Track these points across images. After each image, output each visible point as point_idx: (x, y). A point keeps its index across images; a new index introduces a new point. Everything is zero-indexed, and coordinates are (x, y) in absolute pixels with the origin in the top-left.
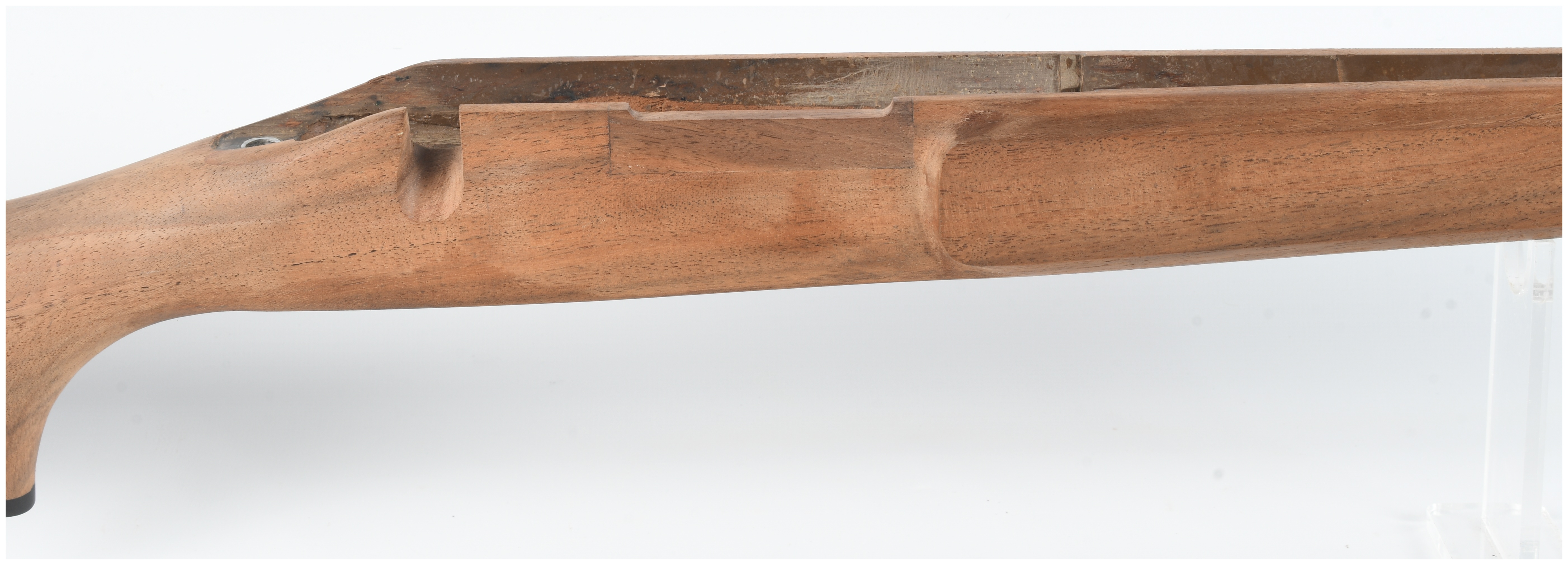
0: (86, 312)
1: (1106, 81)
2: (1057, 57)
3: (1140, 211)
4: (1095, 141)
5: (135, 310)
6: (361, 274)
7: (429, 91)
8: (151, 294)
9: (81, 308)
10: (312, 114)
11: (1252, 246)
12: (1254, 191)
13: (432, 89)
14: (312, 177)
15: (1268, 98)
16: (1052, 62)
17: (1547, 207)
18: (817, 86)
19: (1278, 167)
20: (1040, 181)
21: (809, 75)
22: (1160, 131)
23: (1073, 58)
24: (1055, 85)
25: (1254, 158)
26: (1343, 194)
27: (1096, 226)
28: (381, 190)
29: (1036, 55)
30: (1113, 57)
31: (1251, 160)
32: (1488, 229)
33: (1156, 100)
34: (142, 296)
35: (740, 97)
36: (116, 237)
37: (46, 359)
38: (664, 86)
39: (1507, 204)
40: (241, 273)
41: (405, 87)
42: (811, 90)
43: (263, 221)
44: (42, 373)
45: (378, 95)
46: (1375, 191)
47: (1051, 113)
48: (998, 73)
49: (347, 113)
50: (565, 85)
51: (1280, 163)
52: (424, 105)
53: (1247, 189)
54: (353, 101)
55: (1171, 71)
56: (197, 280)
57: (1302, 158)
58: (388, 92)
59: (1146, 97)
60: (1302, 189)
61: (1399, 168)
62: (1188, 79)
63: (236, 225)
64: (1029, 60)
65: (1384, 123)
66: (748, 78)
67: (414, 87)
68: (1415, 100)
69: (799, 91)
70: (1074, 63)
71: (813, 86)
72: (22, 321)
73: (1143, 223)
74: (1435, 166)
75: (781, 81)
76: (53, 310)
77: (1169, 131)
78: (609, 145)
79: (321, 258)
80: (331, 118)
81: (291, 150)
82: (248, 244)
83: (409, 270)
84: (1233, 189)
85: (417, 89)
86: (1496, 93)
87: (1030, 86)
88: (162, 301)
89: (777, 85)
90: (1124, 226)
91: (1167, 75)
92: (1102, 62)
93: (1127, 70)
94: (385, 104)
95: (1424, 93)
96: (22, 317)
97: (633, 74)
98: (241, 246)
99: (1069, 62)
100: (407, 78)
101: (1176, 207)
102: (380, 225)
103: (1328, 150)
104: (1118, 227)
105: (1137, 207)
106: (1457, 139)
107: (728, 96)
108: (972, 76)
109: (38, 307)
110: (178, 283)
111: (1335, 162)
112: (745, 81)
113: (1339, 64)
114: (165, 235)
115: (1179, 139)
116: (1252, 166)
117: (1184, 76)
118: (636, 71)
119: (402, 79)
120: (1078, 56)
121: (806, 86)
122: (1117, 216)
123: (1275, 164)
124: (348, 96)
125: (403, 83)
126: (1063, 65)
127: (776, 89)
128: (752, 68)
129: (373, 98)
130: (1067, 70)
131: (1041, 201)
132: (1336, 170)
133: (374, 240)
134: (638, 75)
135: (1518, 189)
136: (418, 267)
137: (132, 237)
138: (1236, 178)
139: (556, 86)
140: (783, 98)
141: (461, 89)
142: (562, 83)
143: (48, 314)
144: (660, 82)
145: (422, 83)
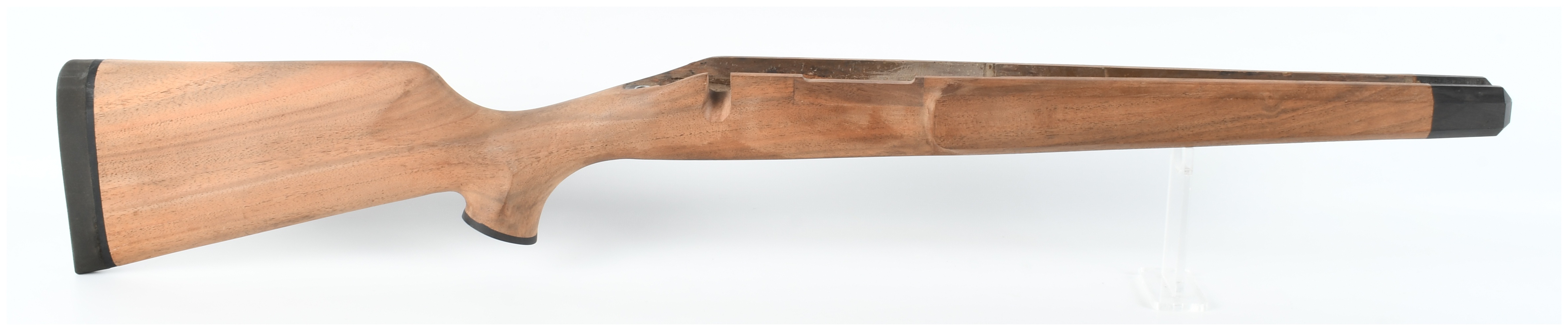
0: (566, 156)
1: (1006, 75)
2: (985, 64)
3: (1019, 128)
4: (1000, 97)
5: (587, 157)
6: (684, 144)
7: (714, 69)
8: (594, 150)
9: (564, 154)
10: (664, 77)
11: (1066, 145)
12: (1067, 121)
13: (716, 68)
14: (666, 101)
15: (1075, 82)
16: (983, 66)
17: (1191, 133)
18: (882, 73)
19: (1078, 111)
20: (977, 113)
21: (878, 68)
22: (1028, 94)
23: (992, 65)
24: (984, 74)
25: (1068, 107)
26: (1105, 124)
27: (1000, 134)
28: (696, 108)
29: (976, 63)
30: (1009, 65)
31: (1066, 108)
32: (1166, 141)
33: (1027, 81)
34: (591, 150)
35: (848, 76)
36: (581, 124)
37: (548, 176)
38: (816, 70)
39: (1174, 131)
40: (634, 142)
41: (704, 67)
42: (879, 75)
43: (644, 119)
44: (546, 182)
45: (693, 70)
46: (1119, 123)
47: (983, 85)
48: (959, 70)
49: (679, 77)
50: (773, 68)
51: (1079, 109)
52: (712, 75)
53: (1064, 120)
54: (682, 72)
55: (1034, 72)
56: (615, 144)
57: (1089, 108)
58: (697, 69)
59: (1023, 80)
60: (1088, 121)
61: (1129, 114)
62: (1039, 74)
63: (633, 120)
64: (973, 65)
65: (1123, 94)
66: (852, 69)
68: (1136, 85)
69: (874, 75)
70: (992, 67)
71: (880, 73)
72: (539, 159)
73: (1020, 133)
74: (1144, 113)
75: (866, 70)
76: (552, 155)
77: (1032, 94)
78: (794, 92)
79: (668, 136)
80: (672, 79)
81: (658, 89)
82: (637, 129)
83: (706, 143)
84: (1059, 120)
85: (709, 68)
86: (1171, 84)
87: (973, 75)
88: (599, 153)
89: (864, 72)
90: (1012, 134)
91: (1031, 72)
92: (1005, 67)
93: (1015, 71)
94: (695, 73)
95: (1141, 82)
96: (539, 158)
97: (802, 65)
98: (635, 130)
99: (990, 67)
101: (1034, 127)
102: (694, 123)
103: (1100, 104)
104: (1009, 135)
105: (1018, 126)
106: (1154, 102)
107: (843, 76)
108: (948, 71)
109: (546, 153)
110: (606, 145)
111: (1102, 110)
112: (850, 69)
113: (1106, 71)
114: (602, 124)
115: (1036, 97)
116: (1067, 110)
118: (804, 64)
120: (994, 64)
121: (877, 73)
122: (1009, 129)
123: (1077, 110)
124: (680, 70)
125: (703, 65)
126: (988, 68)
127: (864, 73)
128: (854, 64)
129: (690, 71)
130: (989, 70)
131: (977, 122)
132: (1102, 114)
133: (692, 129)
134: (804, 66)
135: (1179, 125)
136: (709, 141)
137: (588, 125)
138: (1059, 115)
139: (769, 69)
140: (867, 77)
142: (772, 68)
143: (550, 157)
144: (814, 69)
145: (711, 65)
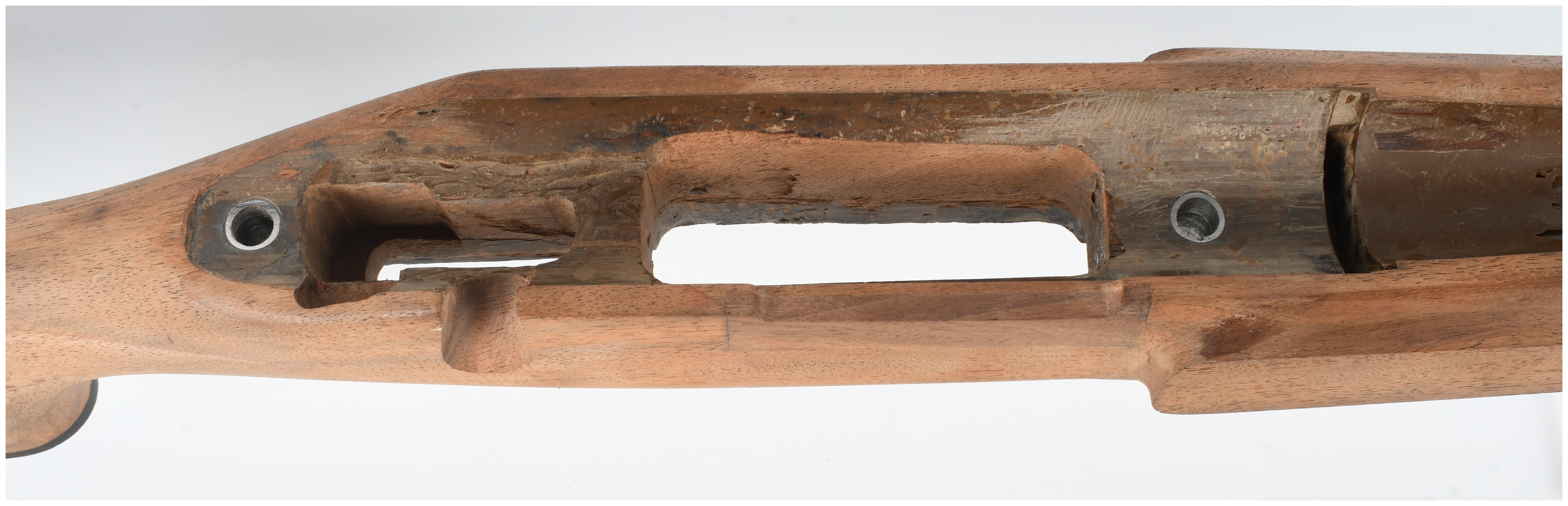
1: (1394, 124)
7: (466, 126)
10: (311, 157)
13: (471, 123)
16: (1327, 96)
18: (1002, 120)
21: (992, 106)
24: (1323, 119)
30: (1413, 101)
35: (895, 133)
38: (792, 119)
41: (433, 121)
42: (992, 124)
45: (397, 130)
48: (1250, 105)
50: (654, 118)
52: (462, 143)
54: (365, 139)
55: (1484, 118)
58: (411, 127)
62: (1503, 127)
64: (1296, 94)
66: (908, 111)
67: (446, 121)
69: (977, 125)
70: (1358, 99)
71: (996, 119)
75: (952, 114)
78: (727, 335)
85: (449, 124)
87: (1290, 121)
89: (948, 118)
91: (1477, 121)
92: (1396, 105)
93: (1426, 114)
94: (409, 143)
97: (748, 106)
99: (1351, 98)
100: (434, 111)
107: (879, 131)
108: (1215, 108)
112: (903, 113)
117: (1499, 124)
118: (752, 104)
119: (426, 113)
121: (986, 120)
124: (357, 132)
125: (429, 117)
127: (945, 123)
128: (915, 100)
129: (391, 134)
130: (1345, 105)
134: (754, 108)
139: (642, 119)
140: (955, 133)
141: (510, 123)
142: (650, 116)
144: (785, 114)
145: (456, 117)
